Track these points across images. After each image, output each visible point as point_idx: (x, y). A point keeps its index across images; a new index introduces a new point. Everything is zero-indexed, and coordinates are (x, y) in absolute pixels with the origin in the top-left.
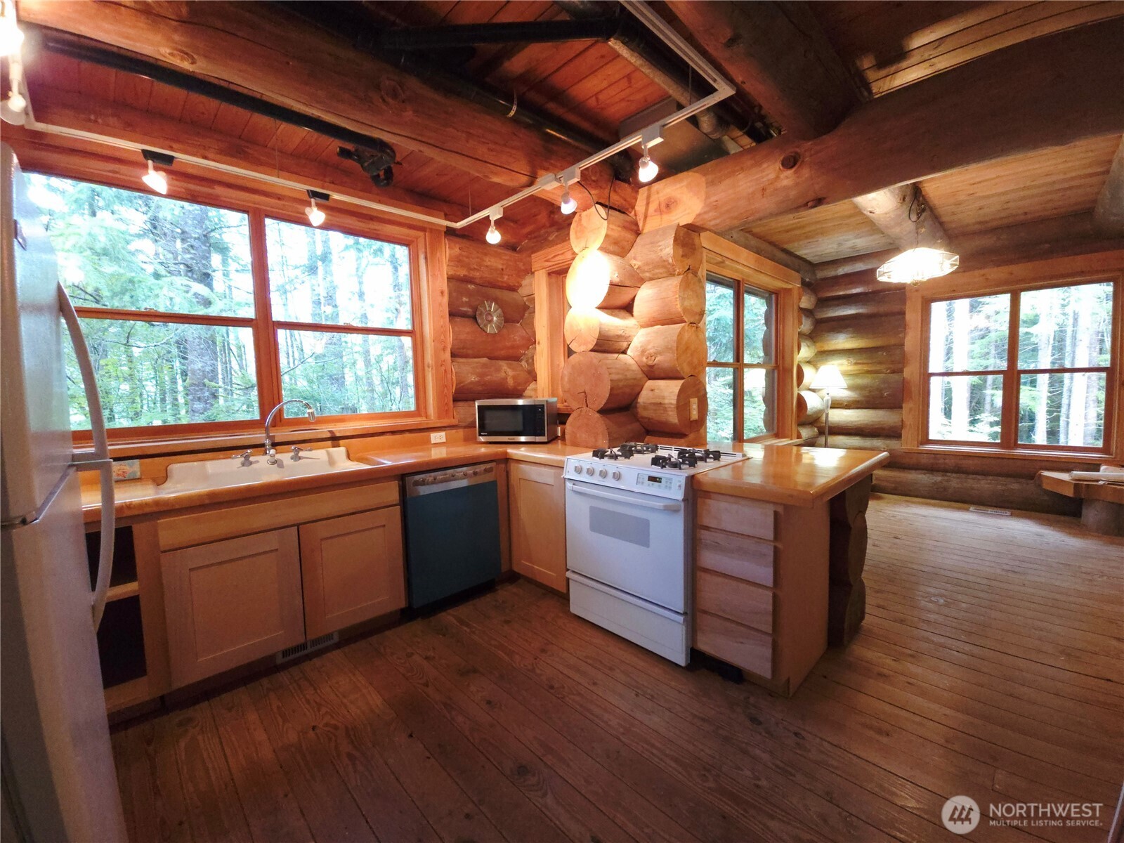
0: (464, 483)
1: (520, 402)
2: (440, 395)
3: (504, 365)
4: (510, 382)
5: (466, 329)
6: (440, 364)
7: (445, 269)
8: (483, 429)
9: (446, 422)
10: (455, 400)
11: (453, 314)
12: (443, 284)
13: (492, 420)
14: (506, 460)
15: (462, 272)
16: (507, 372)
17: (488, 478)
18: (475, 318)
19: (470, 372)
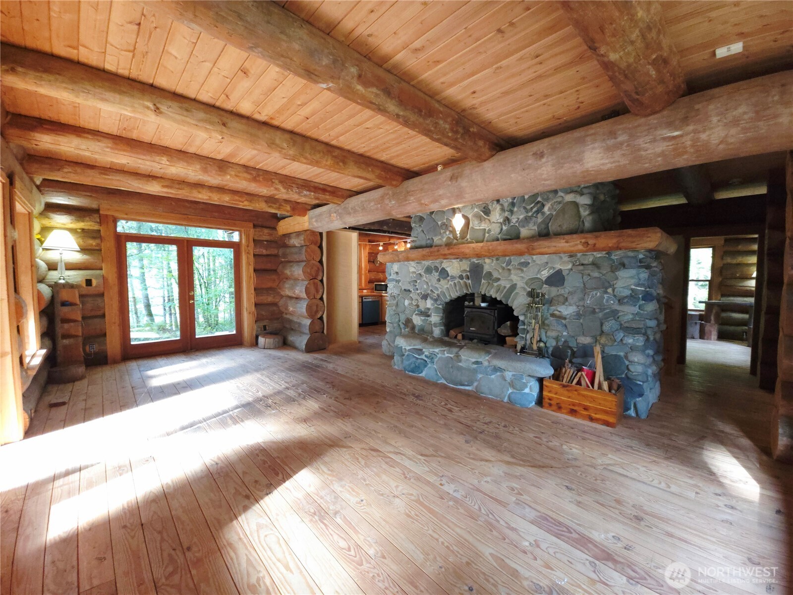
0: (371, 300)
1: (383, 283)
2: (365, 281)
3: (380, 274)
4: (382, 279)
5: (372, 265)
6: (366, 274)
7: (367, 250)
8: (376, 290)
9: (367, 288)
10: (369, 282)
11: (369, 262)
12: (367, 254)
13: (378, 288)
14: (382, 296)
15: (371, 251)
16: (381, 276)
17: (377, 299)
18: (374, 262)
19: (373, 276)
